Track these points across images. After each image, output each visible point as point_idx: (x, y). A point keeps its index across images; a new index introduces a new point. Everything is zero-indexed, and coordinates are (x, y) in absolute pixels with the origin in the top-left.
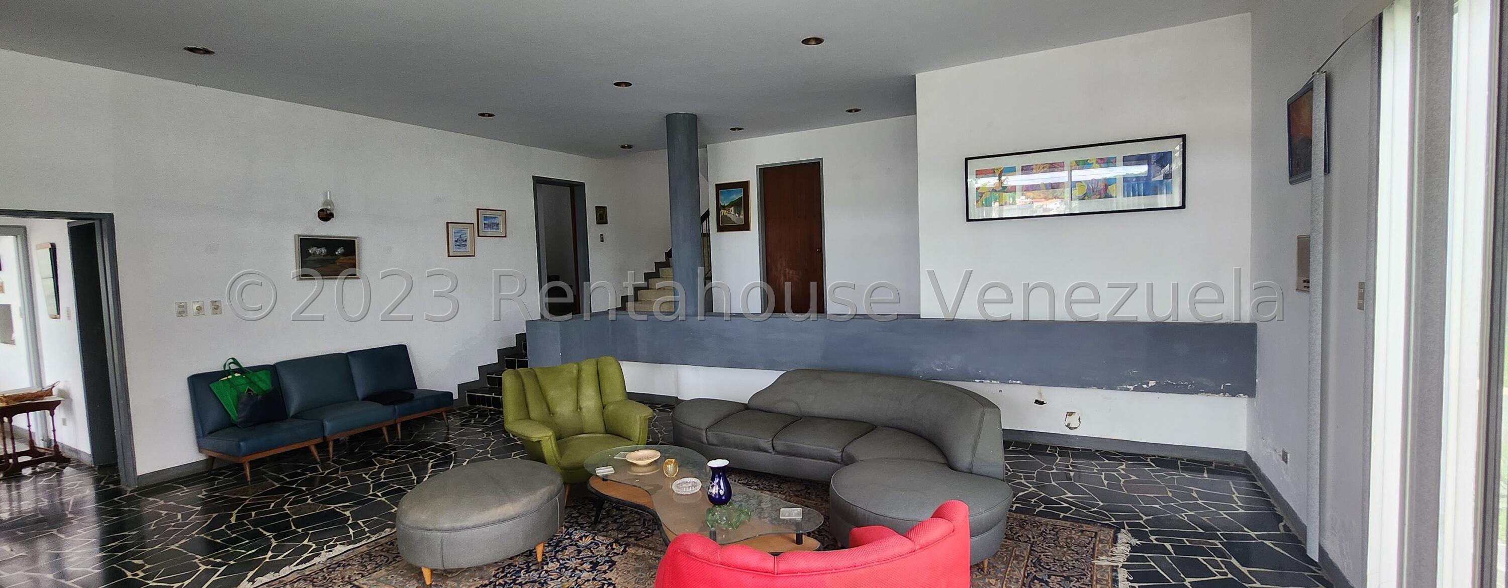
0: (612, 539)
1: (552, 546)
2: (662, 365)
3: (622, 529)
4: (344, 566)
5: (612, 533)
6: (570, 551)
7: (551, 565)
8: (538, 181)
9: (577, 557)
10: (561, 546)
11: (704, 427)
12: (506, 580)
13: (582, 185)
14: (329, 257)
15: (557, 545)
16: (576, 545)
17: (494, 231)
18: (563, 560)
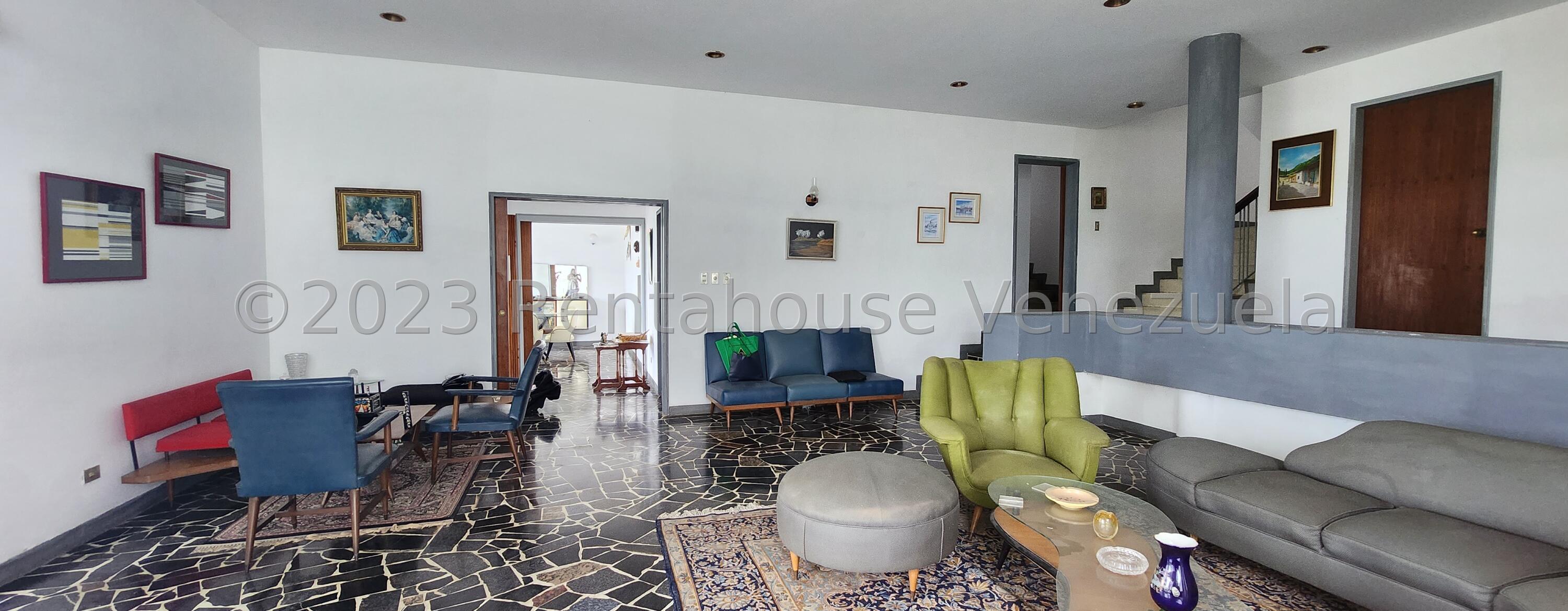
0: (1013, 598)
1: (939, 577)
2: (1156, 386)
3: (1034, 589)
4: (747, 523)
5: (1018, 589)
6: (956, 593)
7: (926, 599)
8: (1022, 161)
9: (960, 604)
10: (948, 581)
11: (1193, 478)
12: (870, 598)
13: (1075, 163)
14: (811, 239)
15: (944, 579)
16: (966, 587)
17: (967, 216)
18: (944, 600)
